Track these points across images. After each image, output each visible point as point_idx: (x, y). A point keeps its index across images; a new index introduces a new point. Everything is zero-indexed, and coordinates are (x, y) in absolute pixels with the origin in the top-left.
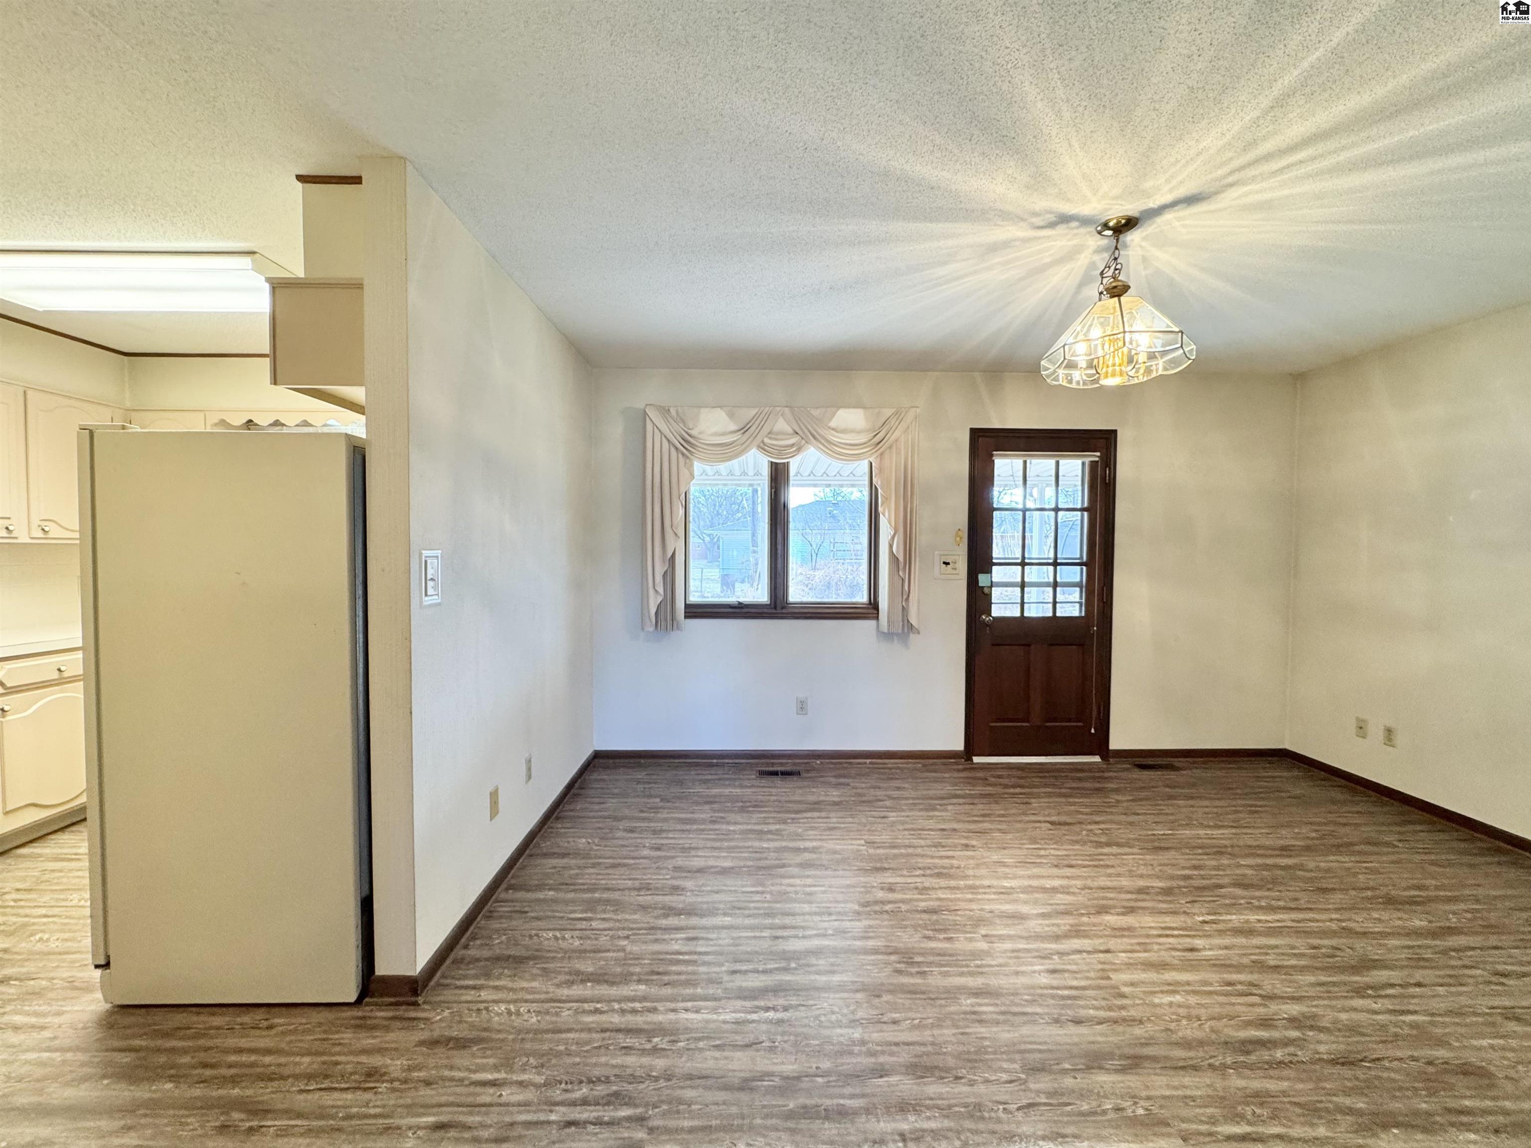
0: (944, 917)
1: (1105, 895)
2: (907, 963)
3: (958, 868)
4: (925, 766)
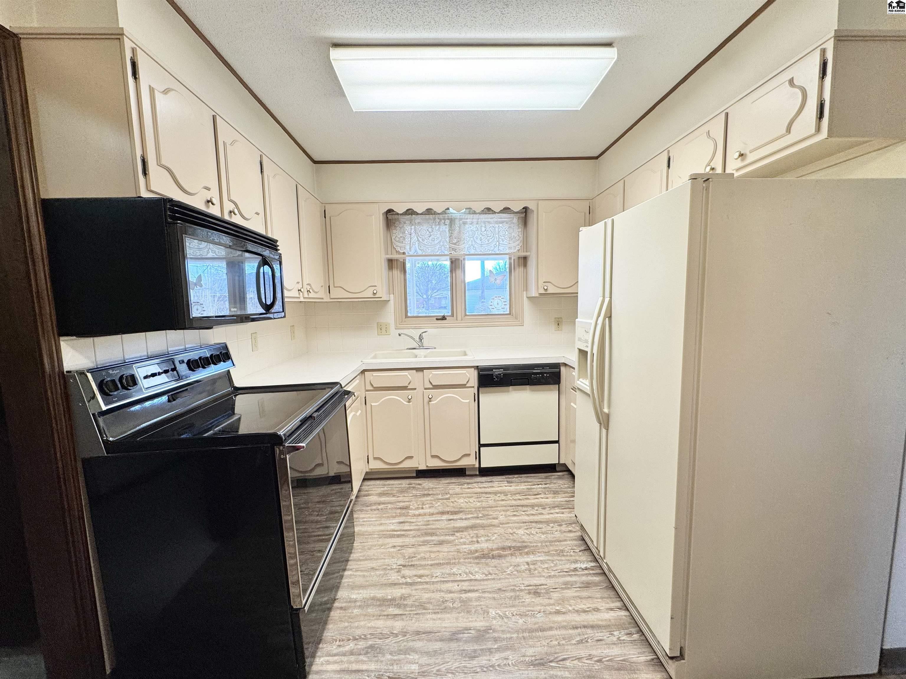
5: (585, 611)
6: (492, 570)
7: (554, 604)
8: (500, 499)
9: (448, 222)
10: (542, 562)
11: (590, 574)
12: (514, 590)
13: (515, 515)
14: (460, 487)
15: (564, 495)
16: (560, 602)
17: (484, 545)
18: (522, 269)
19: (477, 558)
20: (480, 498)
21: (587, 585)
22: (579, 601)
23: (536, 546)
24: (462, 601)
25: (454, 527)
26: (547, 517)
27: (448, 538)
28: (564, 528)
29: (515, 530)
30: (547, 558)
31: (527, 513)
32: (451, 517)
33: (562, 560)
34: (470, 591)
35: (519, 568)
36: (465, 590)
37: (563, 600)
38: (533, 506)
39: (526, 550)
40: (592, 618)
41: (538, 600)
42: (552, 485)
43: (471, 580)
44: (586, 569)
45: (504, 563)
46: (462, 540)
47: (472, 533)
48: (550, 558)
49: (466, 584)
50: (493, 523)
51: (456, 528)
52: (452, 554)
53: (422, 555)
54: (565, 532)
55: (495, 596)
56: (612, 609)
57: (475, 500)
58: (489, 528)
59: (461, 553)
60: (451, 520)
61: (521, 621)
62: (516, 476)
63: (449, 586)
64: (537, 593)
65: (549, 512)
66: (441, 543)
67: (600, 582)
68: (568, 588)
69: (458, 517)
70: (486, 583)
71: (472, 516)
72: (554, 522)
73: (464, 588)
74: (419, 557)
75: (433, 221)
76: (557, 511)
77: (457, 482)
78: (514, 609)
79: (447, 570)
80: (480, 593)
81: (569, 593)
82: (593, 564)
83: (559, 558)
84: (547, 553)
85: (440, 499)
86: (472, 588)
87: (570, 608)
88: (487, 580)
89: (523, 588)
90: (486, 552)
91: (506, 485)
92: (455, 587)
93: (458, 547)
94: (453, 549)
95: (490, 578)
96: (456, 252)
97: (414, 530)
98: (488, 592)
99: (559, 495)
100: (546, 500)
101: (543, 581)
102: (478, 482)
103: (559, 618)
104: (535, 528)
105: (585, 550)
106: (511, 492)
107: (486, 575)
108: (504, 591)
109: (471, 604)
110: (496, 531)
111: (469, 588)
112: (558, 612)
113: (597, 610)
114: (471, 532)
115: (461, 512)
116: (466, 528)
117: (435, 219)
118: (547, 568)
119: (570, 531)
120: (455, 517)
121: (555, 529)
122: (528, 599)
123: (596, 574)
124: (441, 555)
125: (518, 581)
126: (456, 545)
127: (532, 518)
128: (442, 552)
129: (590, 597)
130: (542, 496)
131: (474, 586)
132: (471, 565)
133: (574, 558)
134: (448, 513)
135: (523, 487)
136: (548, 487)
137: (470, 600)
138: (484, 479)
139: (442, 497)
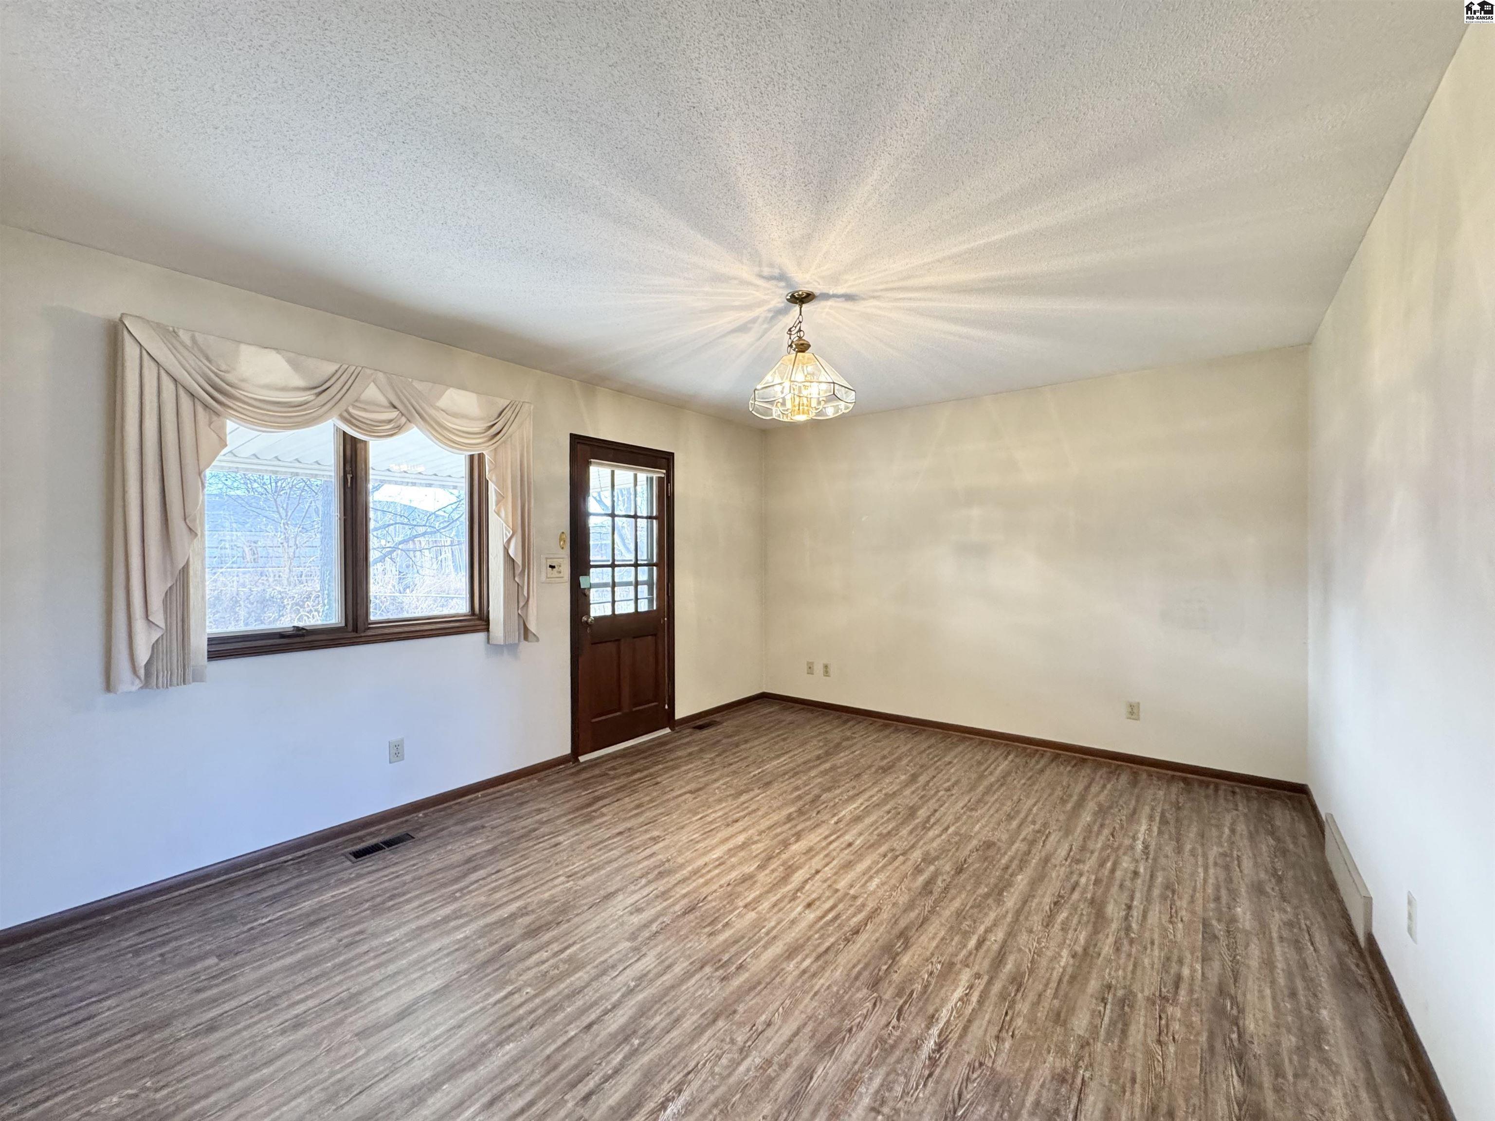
0: (703, 909)
1: (774, 832)
2: (722, 966)
3: (668, 861)
4: (540, 780)
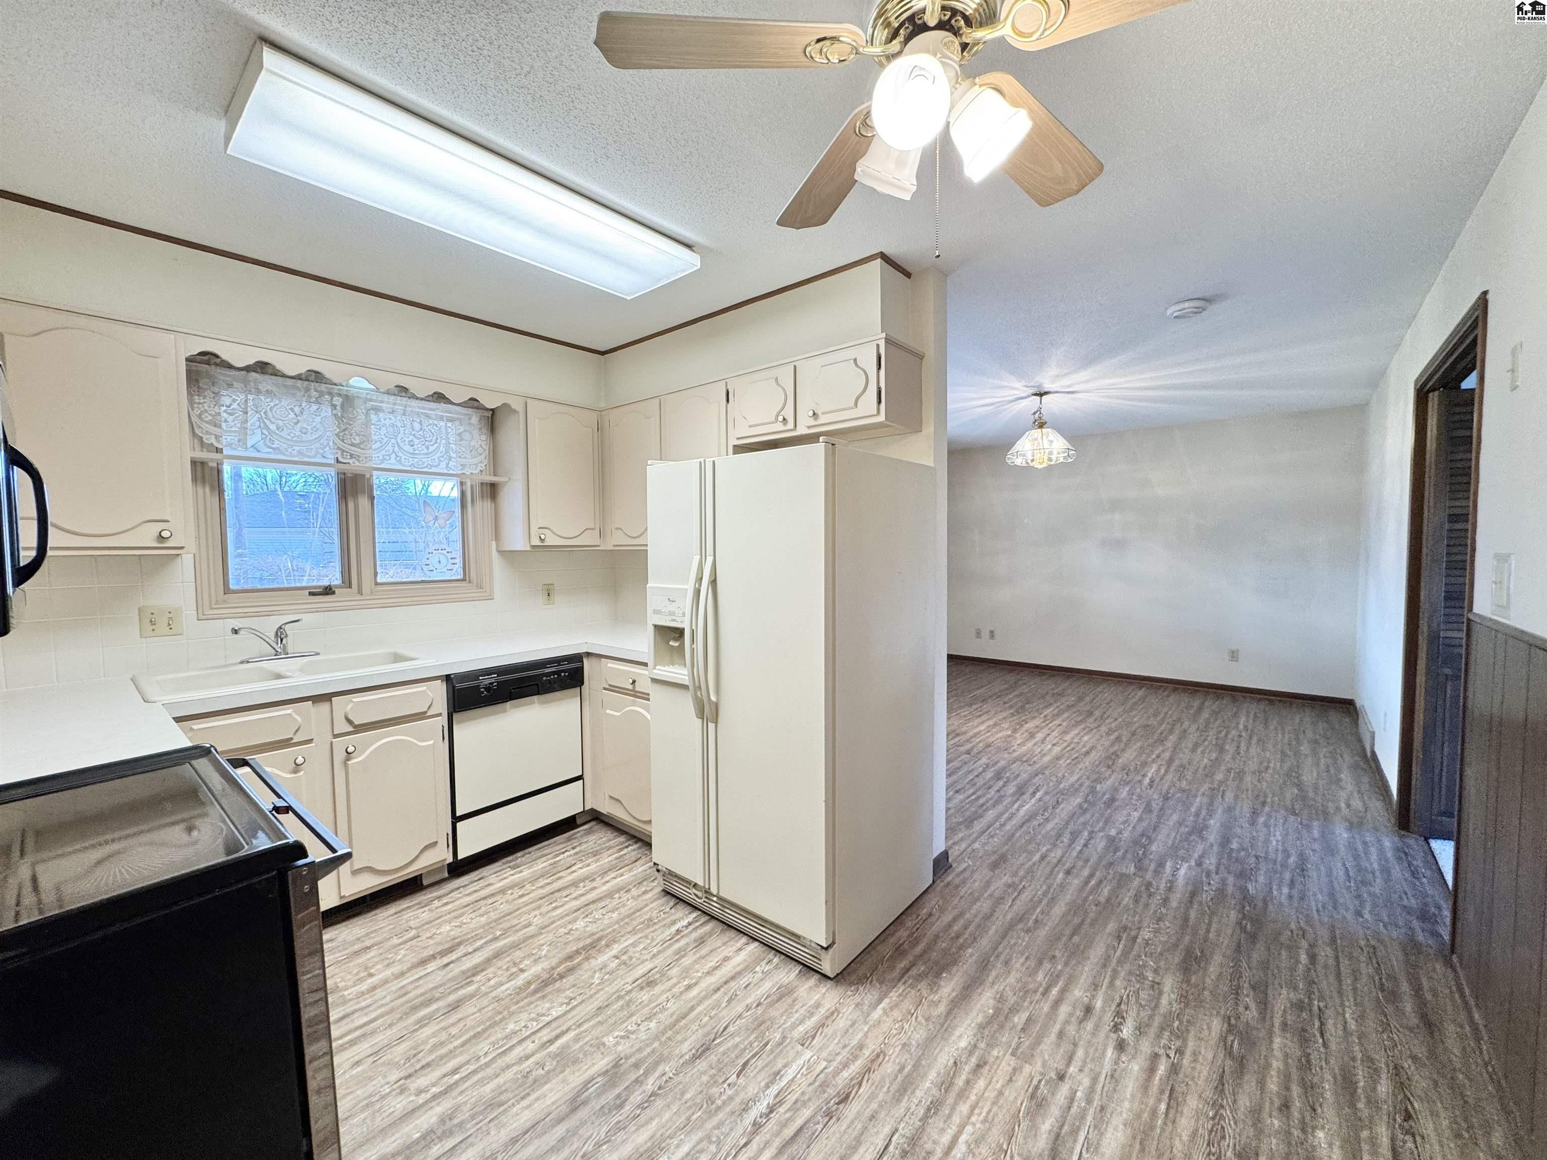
5: (716, 968)
6: (572, 992)
7: (679, 983)
8: (516, 895)
9: (338, 401)
10: (634, 945)
11: (697, 927)
12: (619, 998)
13: (556, 908)
14: (426, 909)
15: (609, 852)
16: (684, 975)
17: (537, 969)
18: (488, 504)
19: (536, 991)
20: (479, 909)
21: (701, 941)
22: (704, 961)
23: (614, 930)
24: (554, 1056)
25: (463, 972)
26: (605, 888)
27: (462, 992)
28: (634, 892)
29: (570, 926)
30: (637, 937)
31: (572, 896)
32: (446, 960)
33: (656, 930)
34: (557, 1037)
35: (608, 969)
36: (549, 1041)
37: (686, 972)
38: (575, 884)
39: (603, 943)
40: (728, 969)
41: (658, 989)
42: (584, 847)
43: (548, 1023)
44: (690, 924)
45: (583, 974)
46: (492, 982)
47: (503, 963)
48: (640, 935)
49: (545, 1032)
50: (529, 934)
51: (468, 970)
52: (490, 1008)
53: (432, 1041)
54: (639, 896)
55: (600, 1019)
56: (740, 949)
57: (473, 915)
58: (527, 943)
59: (502, 999)
60: (448, 964)
61: (653, 1025)
62: (519, 854)
63: (518, 1051)
64: (651, 984)
65: (603, 881)
66: (455, 1006)
67: (713, 929)
68: (684, 956)
69: (459, 955)
70: (574, 1013)
71: (483, 941)
72: (618, 890)
73: (545, 1039)
74: (429, 1047)
75: (302, 393)
76: (613, 875)
77: (414, 905)
78: (634, 1018)
79: (498, 1034)
80: (575, 1030)
81: (687, 961)
82: (694, 915)
83: (652, 929)
84: (634, 932)
85: (400, 944)
86: (558, 1031)
87: (699, 974)
88: (571, 1009)
89: (630, 988)
90: (545, 976)
91: (512, 872)
92: (530, 1046)
93: (493, 994)
94: (485, 1002)
95: (575, 1003)
96: (359, 461)
97: (382, 1016)
98: (585, 1022)
99: (603, 855)
100: (588, 868)
101: (649, 966)
102: (459, 888)
103: (694, 992)
104: (596, 910)
105: (675, 904)
106: (527, 879)
107: (568, 1004)
108: (607, 1006)
109: (570, 1051)
110: (542, 942)
111: (554, 1033)
112: (689, 987)
113: (726, 959)
114: (500, 964)
115: (460, 944)
116: (488, 961)
117: (307, 390)
118: (644, 948)
119: (645, 892)
120: (453, 956)
121: (625, 898)
122: (645, 996)
123: (704, 923)
124: (469, 1022)
125: (617, 984)
126: (486, 994)
127: (583, 900)
128: (468, 1017)
129: (711, 951)
130: (580, 865)
131: (559, 1027)
132: (532, 1006)
133: (669, 920)
134: (433, 957)
135: (541, 865)
136: (581, 851)
137: (566, 1046)
138: (464, 880)
139: (401, 940)
